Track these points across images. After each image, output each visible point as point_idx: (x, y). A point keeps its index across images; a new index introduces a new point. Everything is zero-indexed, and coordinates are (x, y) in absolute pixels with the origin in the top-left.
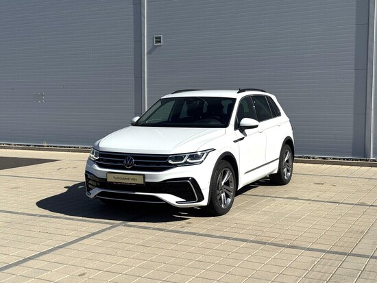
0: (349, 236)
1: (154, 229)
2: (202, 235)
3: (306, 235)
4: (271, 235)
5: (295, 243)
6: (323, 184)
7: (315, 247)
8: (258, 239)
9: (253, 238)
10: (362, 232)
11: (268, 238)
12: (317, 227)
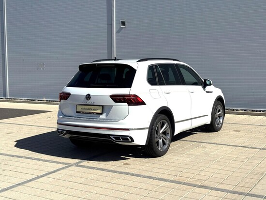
0: (251, 177)
1: (98, 169)
2: (133, 175)
3: (216, 175)
4: (188, 175)
5: (205, 184)
6: (239, 131)
7: (221, 187)
8: (177, 179)
9: (172, 178)
10: (262, 174)
11: (185, 178)
12: (227, 169)
